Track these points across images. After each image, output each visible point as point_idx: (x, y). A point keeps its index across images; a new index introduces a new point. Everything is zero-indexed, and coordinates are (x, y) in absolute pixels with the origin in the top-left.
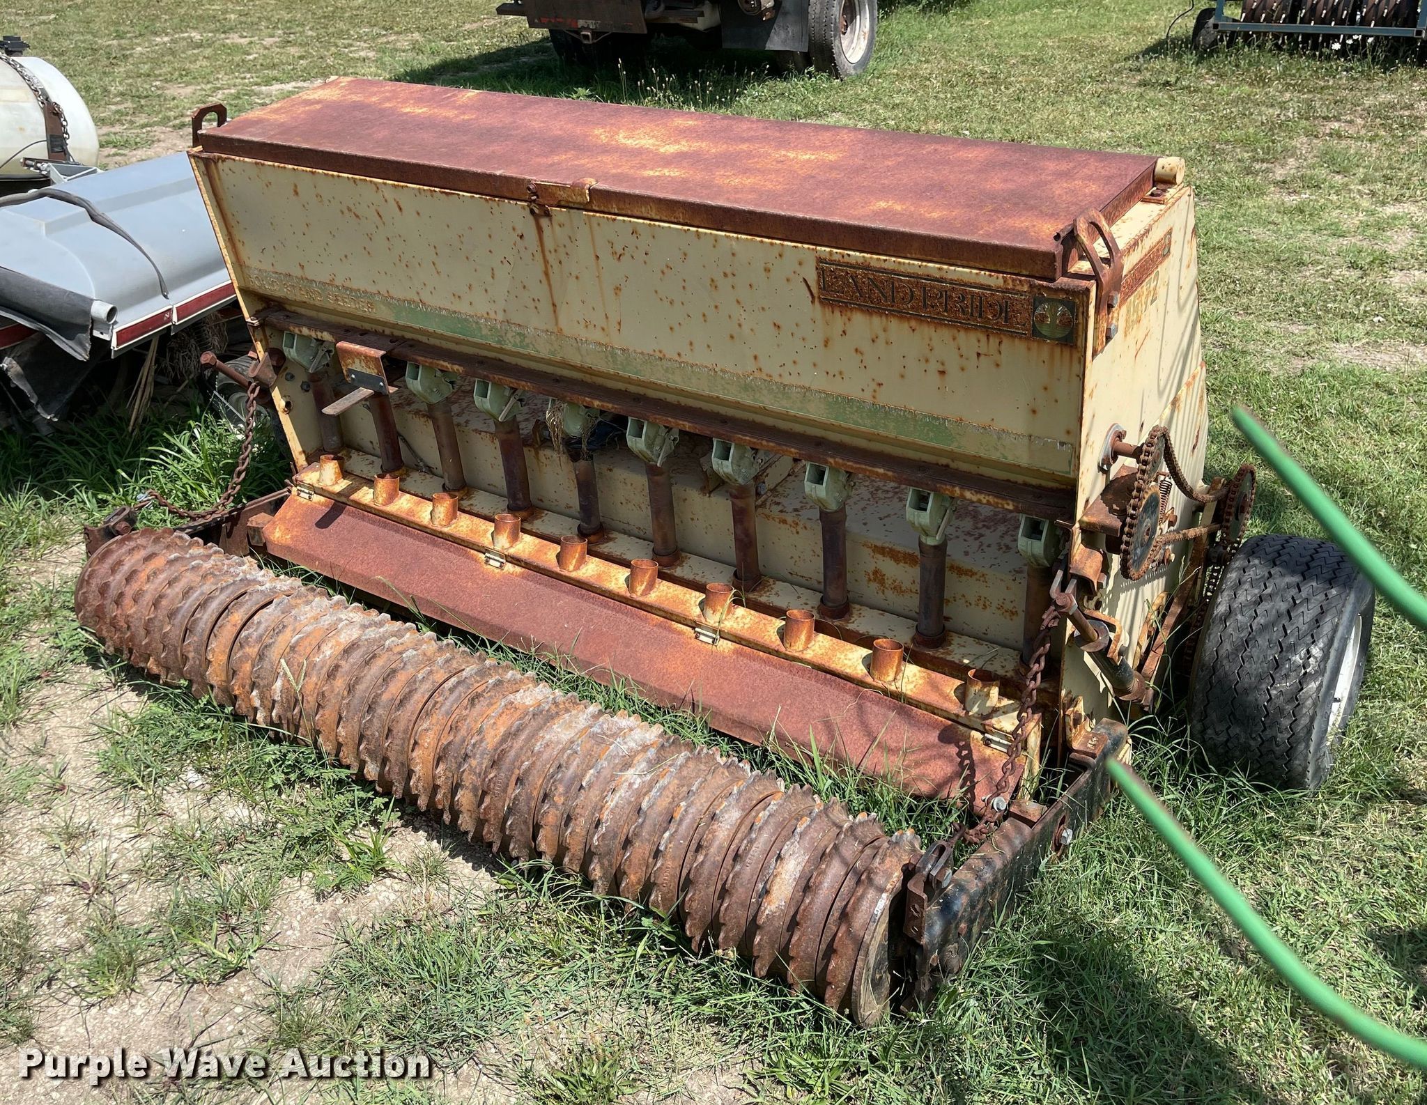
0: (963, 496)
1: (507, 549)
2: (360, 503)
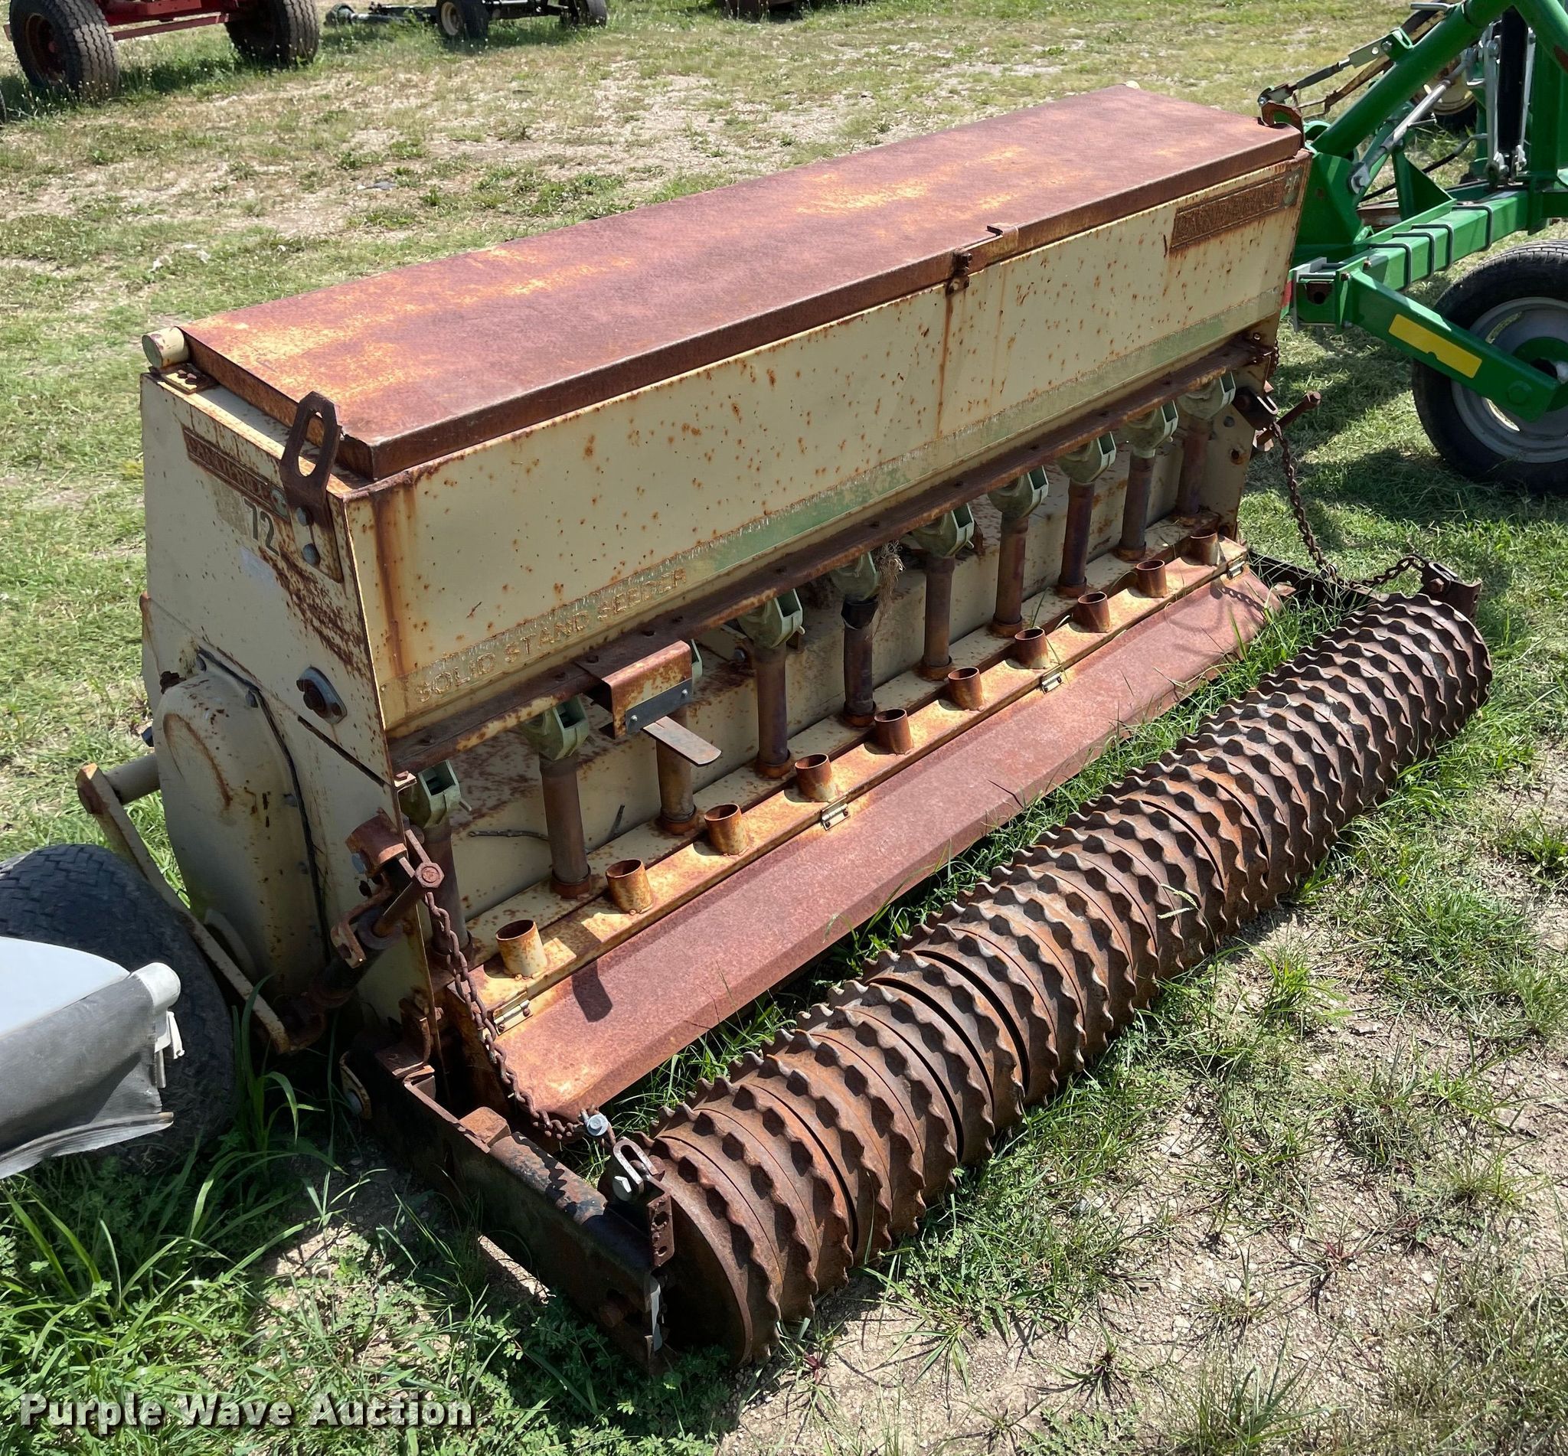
1: (839, 792)
2: (621, 934)
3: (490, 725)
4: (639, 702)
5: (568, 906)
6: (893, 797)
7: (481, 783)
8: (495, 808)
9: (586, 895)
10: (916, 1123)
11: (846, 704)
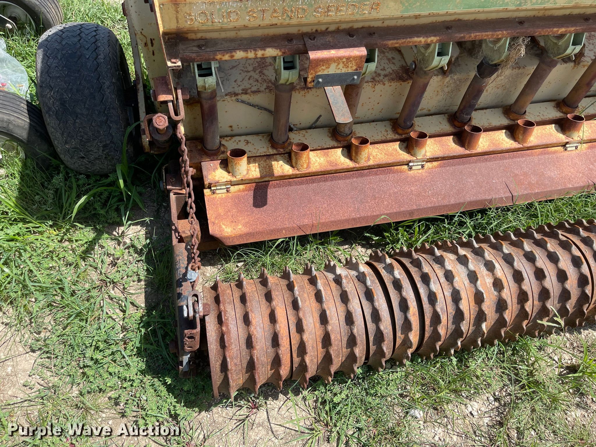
1: (425, 155)
2: (285, 176)
3: (238, 52)
4: (326, 72)
5: (271, 151)
6: (451, 169)
7: (257, 76)
8: (254, 92)
9: (281, 150)
10: (344, 350)
11: (456, 112)
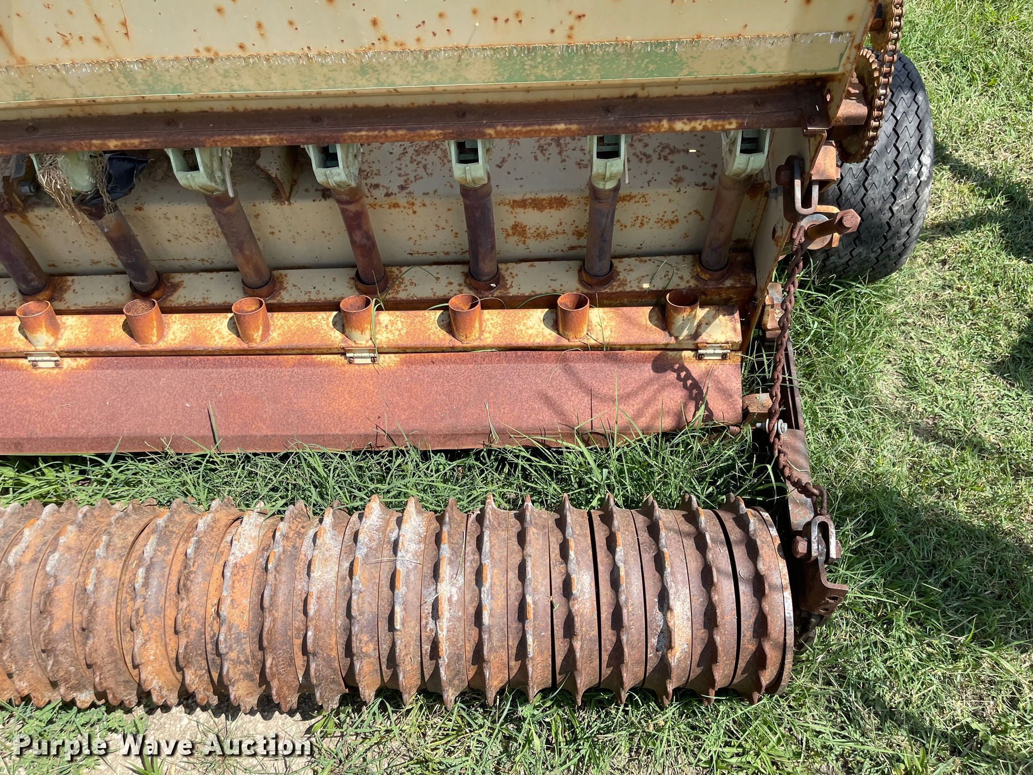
0: (671, 130)
